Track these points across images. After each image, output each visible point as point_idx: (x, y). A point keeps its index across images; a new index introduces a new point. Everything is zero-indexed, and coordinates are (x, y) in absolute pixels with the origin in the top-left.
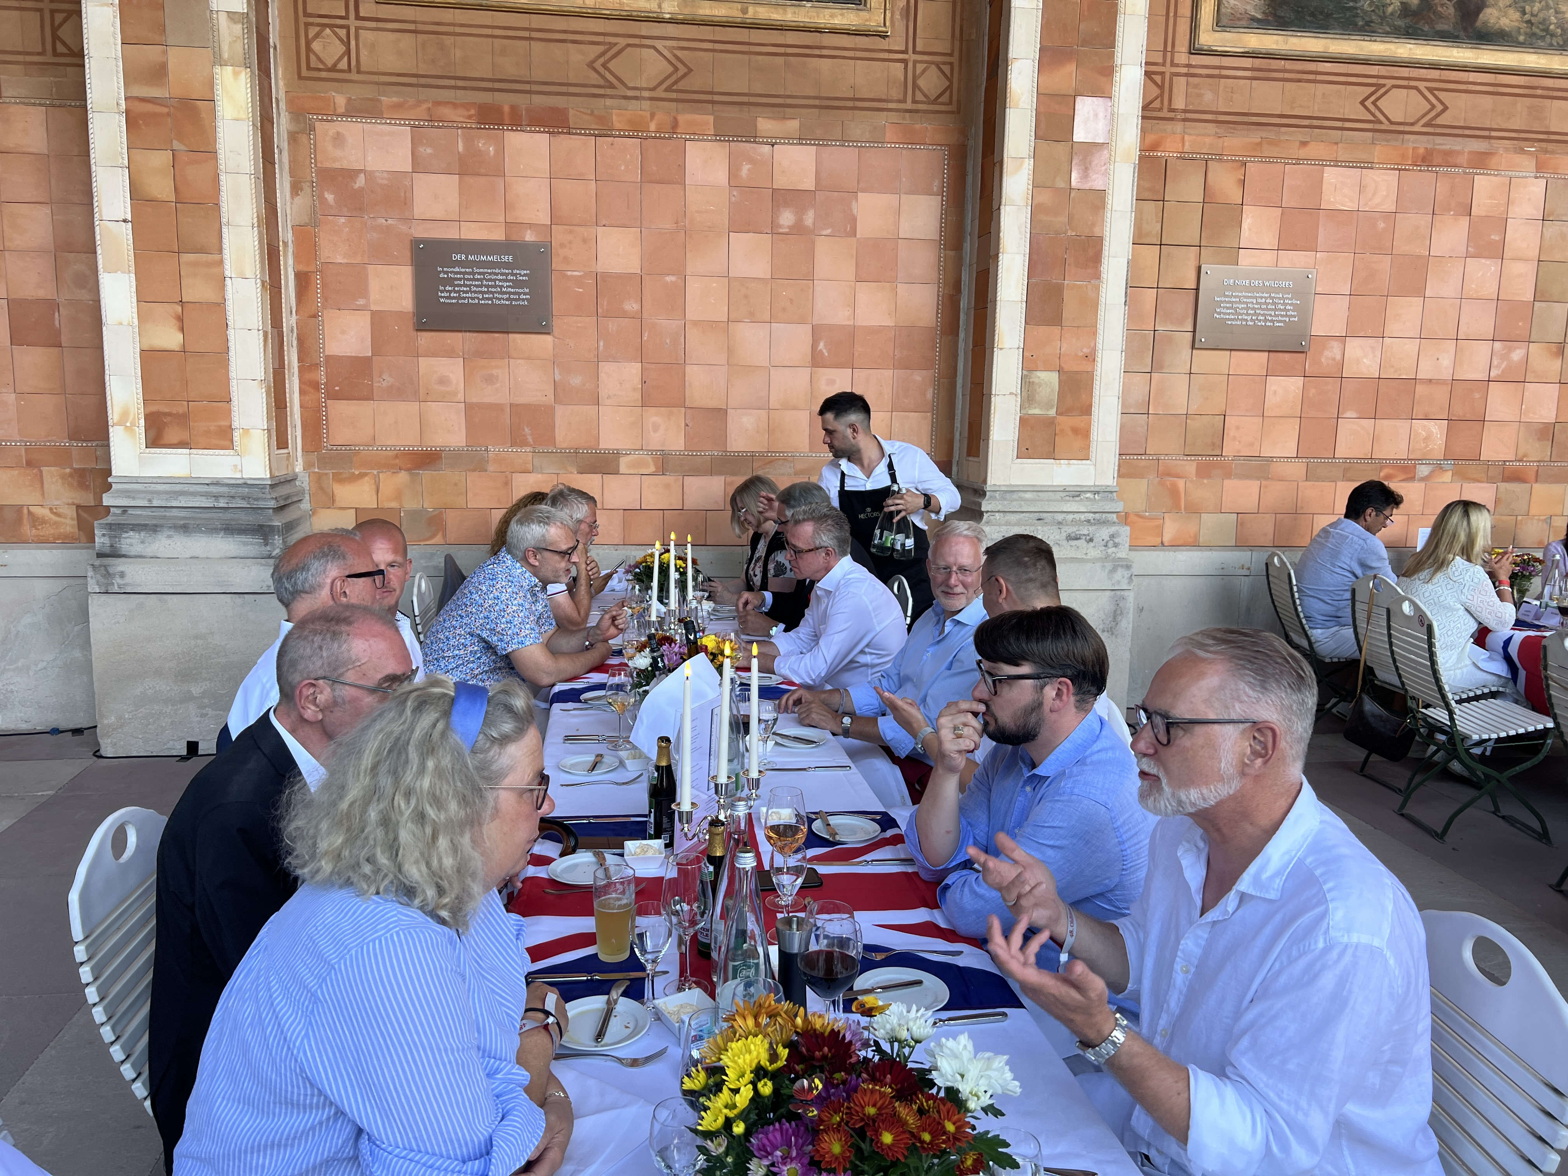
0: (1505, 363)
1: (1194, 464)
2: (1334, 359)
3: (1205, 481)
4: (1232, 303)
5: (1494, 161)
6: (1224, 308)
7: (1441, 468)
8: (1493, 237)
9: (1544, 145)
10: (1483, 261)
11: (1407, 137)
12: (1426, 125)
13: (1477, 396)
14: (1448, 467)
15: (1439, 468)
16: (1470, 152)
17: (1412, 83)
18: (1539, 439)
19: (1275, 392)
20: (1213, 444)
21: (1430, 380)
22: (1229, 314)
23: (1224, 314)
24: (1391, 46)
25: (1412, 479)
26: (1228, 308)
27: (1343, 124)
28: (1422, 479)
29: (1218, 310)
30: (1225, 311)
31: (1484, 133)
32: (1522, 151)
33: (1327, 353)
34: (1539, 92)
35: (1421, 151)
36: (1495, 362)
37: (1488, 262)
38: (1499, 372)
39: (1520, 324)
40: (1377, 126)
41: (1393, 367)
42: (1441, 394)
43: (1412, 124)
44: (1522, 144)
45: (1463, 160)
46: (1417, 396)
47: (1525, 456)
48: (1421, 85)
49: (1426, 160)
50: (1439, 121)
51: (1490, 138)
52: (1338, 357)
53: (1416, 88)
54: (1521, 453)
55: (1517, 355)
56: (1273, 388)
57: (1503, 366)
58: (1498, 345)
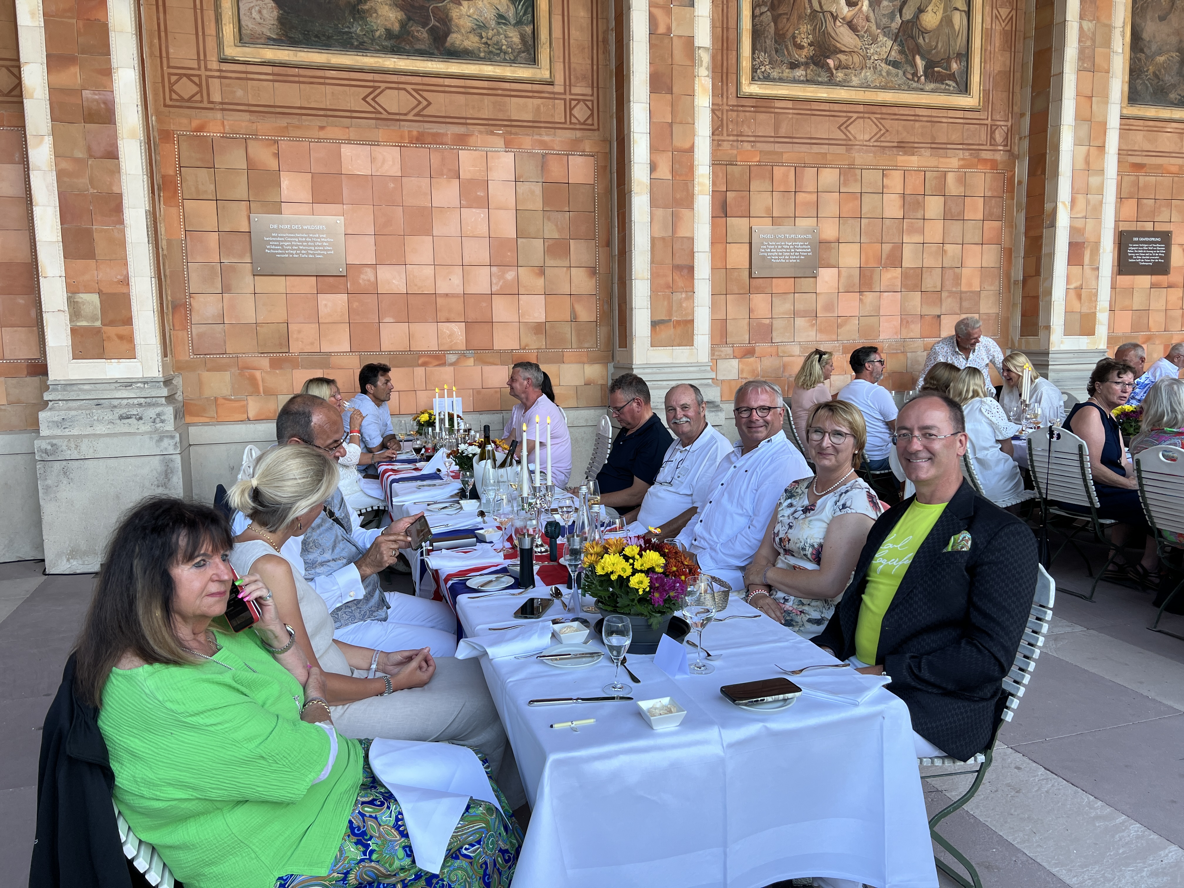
0: (502, 281)
1: (268, 360)
2: (369, 281)
3: (277, 372)
4: (279, 241)
5: (472, 140)
6: (273, 245)
7: (465, 356)
8: (478, 194)
9: (509, 129)
10: (474, 210)
11: (402, 123)
12: (416, 115)
13: (484, 304)
14: (470, 355)
15: (463, 355)
16: (452, 134)
17: (401, 86)
18: (535, 334)
19: (326, 305)
20: (281, 344)
21: (447, 295)
22: (278, 249)
23: (274, 249)
24: (380, 60)
25: (444, 364)
26: (276, 245)
27: (351, 114)
28: (451, 364)
29: (268, 247)
30: (274, 247)
31: (462, 122)
32: (492, 133)
33: (362, 276)
34: (500, 92)
35: (415, 133)
36: (494, 281)
37: (478, 211)
38: (499, 288)
39: (509, 254)
40: (378, 116)
41: (416, 285)
42: (457, 305)
43: (406, 114)
44: (492, 128)
45: (448, 139)
46: (438, 306)
47: (526, 346)
48: (409, 87)
49: (420, 140)
50: (425, 112)
51: (466, 124)
52: (373, 279)
53: (405, 89)
54: (523, 344)
55: (510, 275)
56: (324, 302)
57: (501, 283)
58: (494, 269)
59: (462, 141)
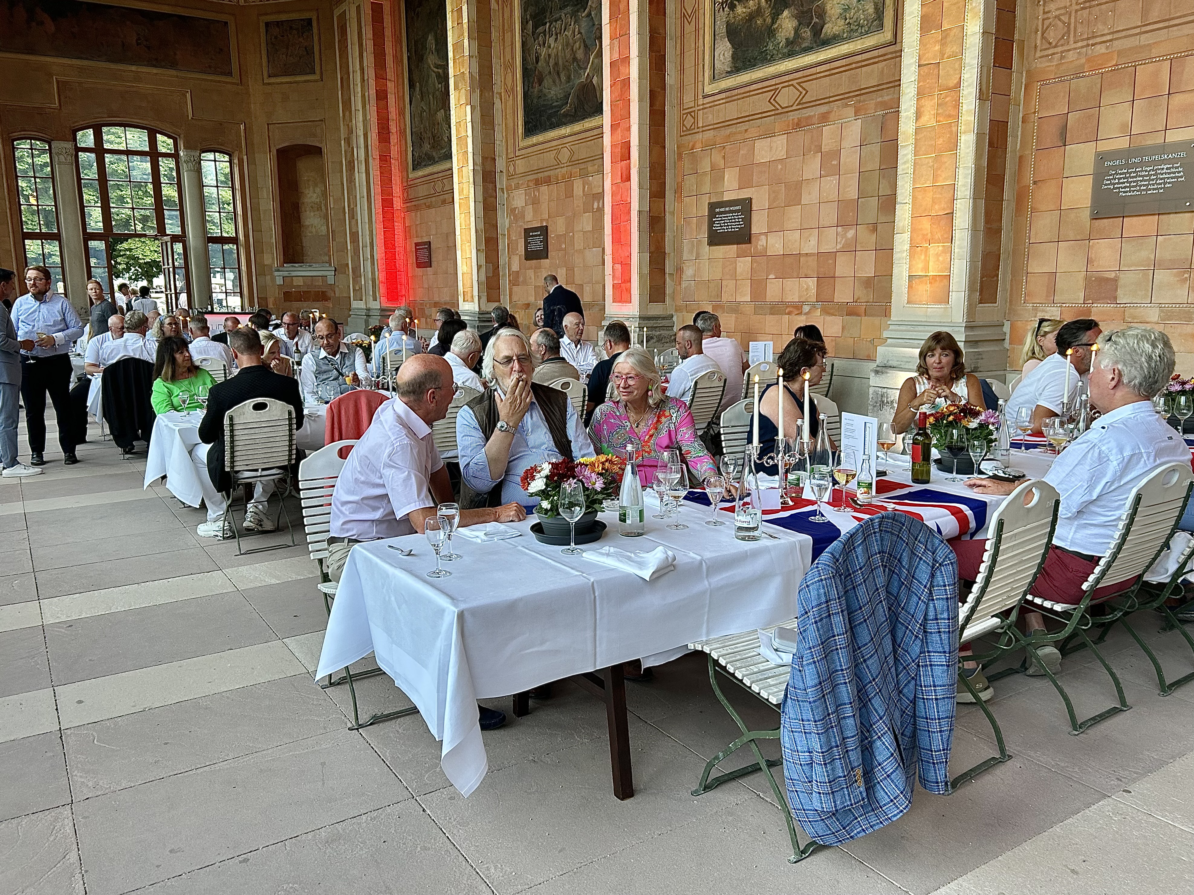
59: (824, 118)
